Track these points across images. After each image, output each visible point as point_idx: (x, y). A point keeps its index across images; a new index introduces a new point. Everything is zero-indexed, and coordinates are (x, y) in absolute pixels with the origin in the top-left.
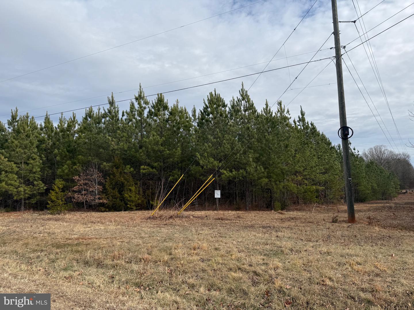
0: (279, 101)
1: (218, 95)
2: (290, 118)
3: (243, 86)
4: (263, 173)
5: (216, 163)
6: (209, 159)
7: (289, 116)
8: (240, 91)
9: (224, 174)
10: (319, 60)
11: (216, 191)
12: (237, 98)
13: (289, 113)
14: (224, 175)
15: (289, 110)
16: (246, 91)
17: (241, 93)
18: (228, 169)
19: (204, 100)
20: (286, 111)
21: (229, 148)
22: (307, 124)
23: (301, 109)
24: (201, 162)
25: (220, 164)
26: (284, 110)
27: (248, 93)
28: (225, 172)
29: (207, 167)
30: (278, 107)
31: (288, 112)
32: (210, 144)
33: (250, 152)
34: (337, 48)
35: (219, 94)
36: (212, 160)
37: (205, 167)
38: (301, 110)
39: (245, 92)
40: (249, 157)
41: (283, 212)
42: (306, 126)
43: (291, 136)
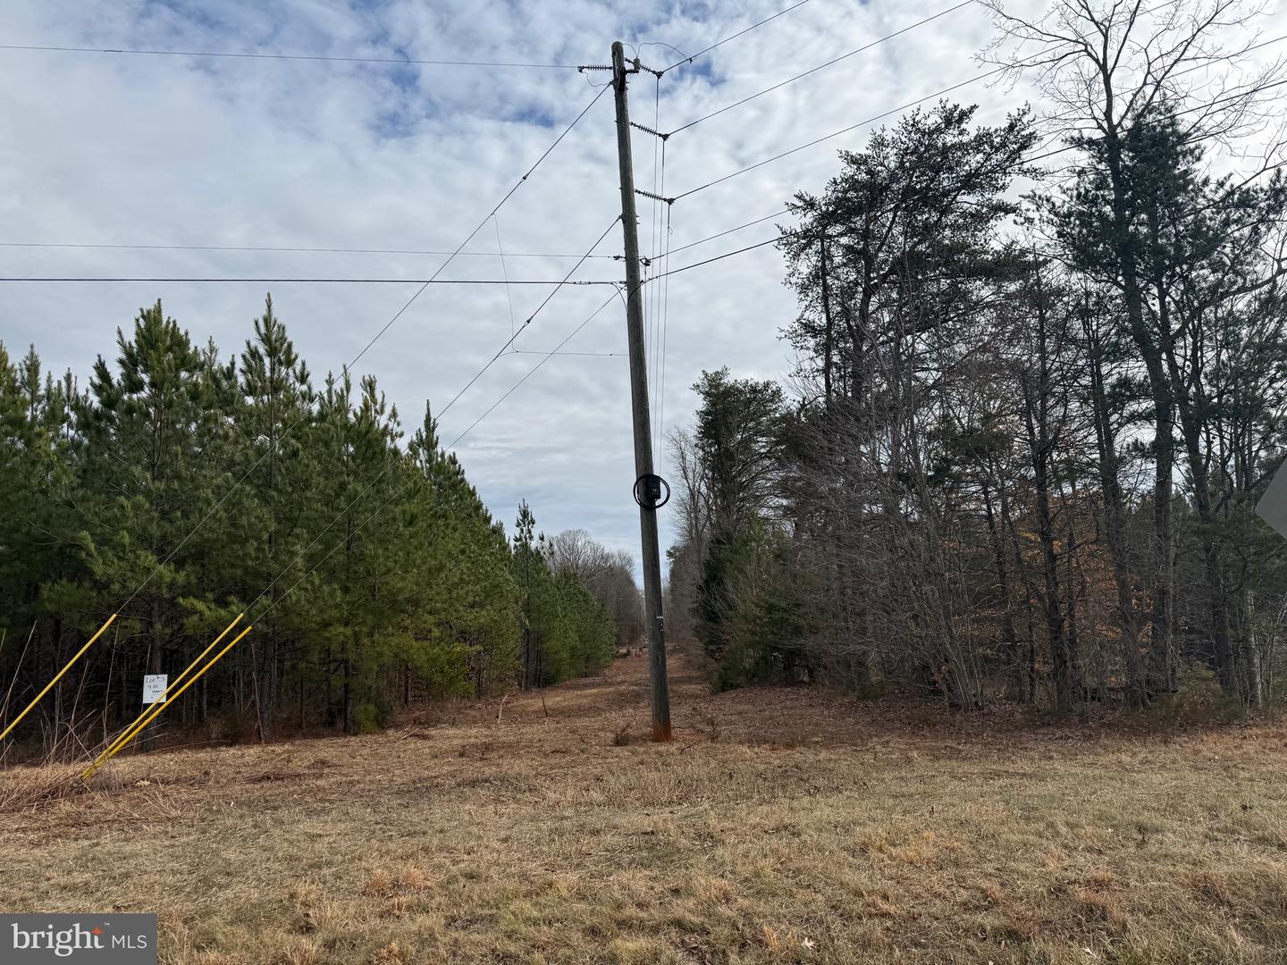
0: (367, 378)
1: (168, 323)
2: (402, 435)
3: (269, 307)
4: (337, 606)
5: (164, 571)
6: (138, 557)
7: (397, 430)
8: (256, 323)
9: (194, 611)
10: (586, 283)
11: (147, 678)
12: (248, 343)
13: (398, 419)
14: (196, 618)
15: (398, 411)
16: (279, 327)
17: (263, 330)
18: (210, 596)
19: (120, 333)
20: (388, 410)
21: (220, 519)
22: (439, 459)
23: (428, 410)
24: (99, 569)
25: (181, 578)
26: (383, 407)
27: (287, 334)
28: (200, 606)
29: (124, 587)
30: (365, 394)
31: (394, 415)
32: (140, 498)
33: (297, 536)
34: (632, 260)
35: (174, 322)
36: (147, 558)
37: (116, 587)
38: (426, 412)
39: (276, 328)
40: (293, 554)
41: (426, 732)
42: (437, 463)
43: (419, 491)
